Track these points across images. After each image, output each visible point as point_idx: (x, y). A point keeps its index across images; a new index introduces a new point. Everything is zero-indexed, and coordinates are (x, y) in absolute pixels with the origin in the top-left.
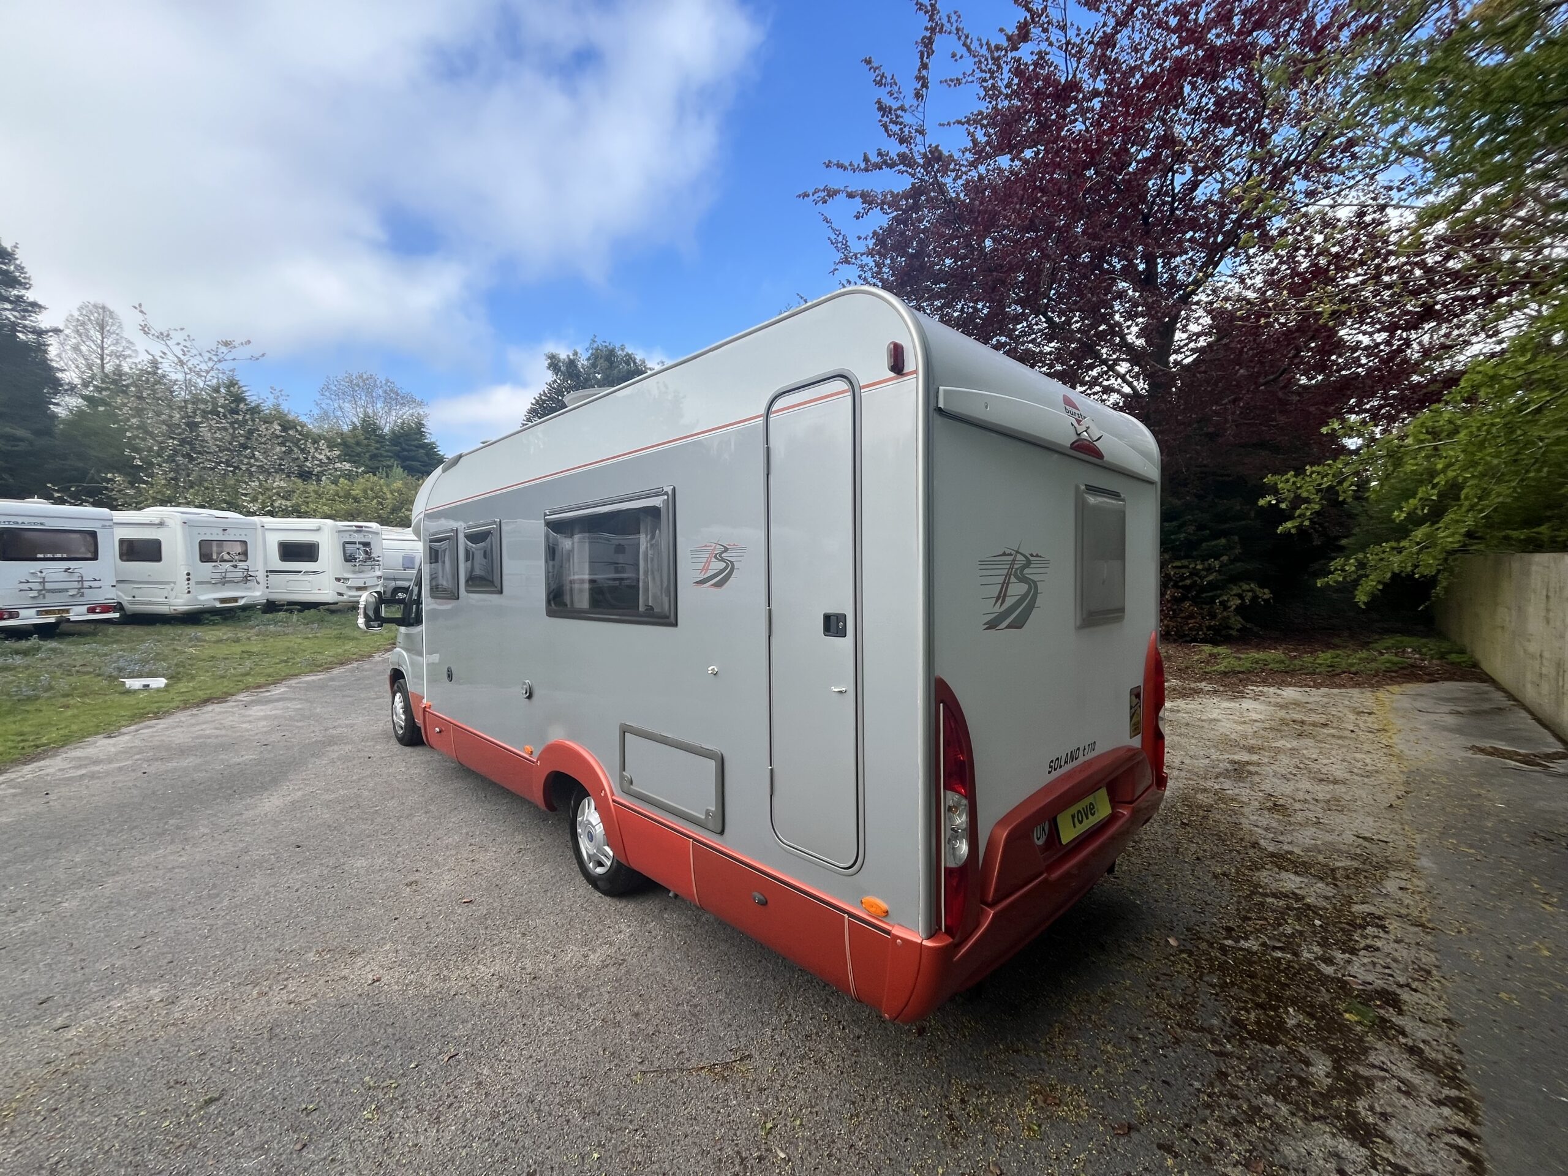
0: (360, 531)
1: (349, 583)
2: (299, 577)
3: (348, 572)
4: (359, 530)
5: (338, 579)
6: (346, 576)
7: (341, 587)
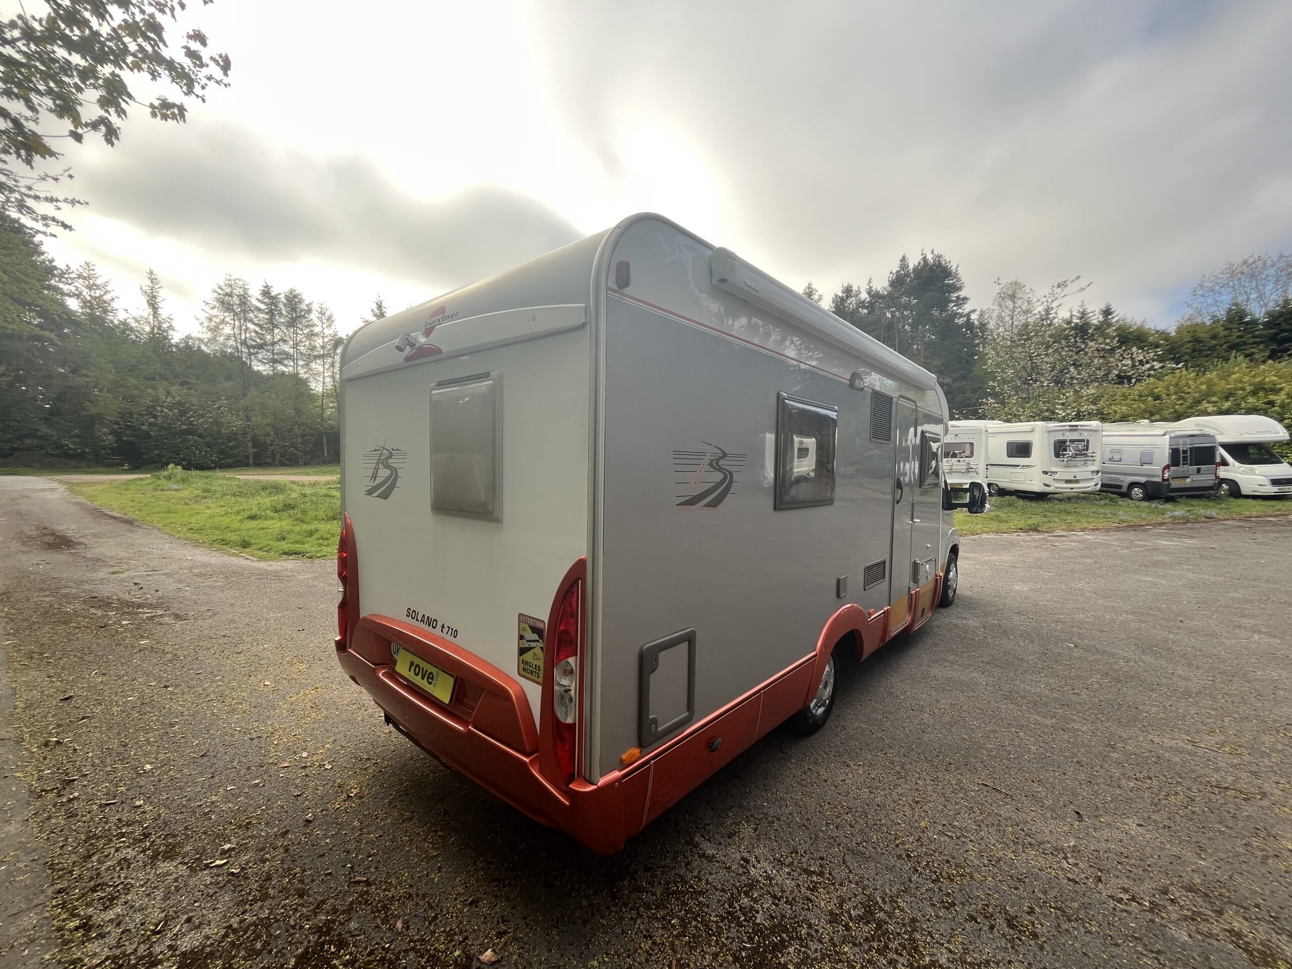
0: (1076, 430)
1: (1056, 476)
2: (1018, 470)
3: (1059, 466)
4: (1074, 429)
5: (1045, 473)
6: (1054, 469)
7: (1048, 479)
